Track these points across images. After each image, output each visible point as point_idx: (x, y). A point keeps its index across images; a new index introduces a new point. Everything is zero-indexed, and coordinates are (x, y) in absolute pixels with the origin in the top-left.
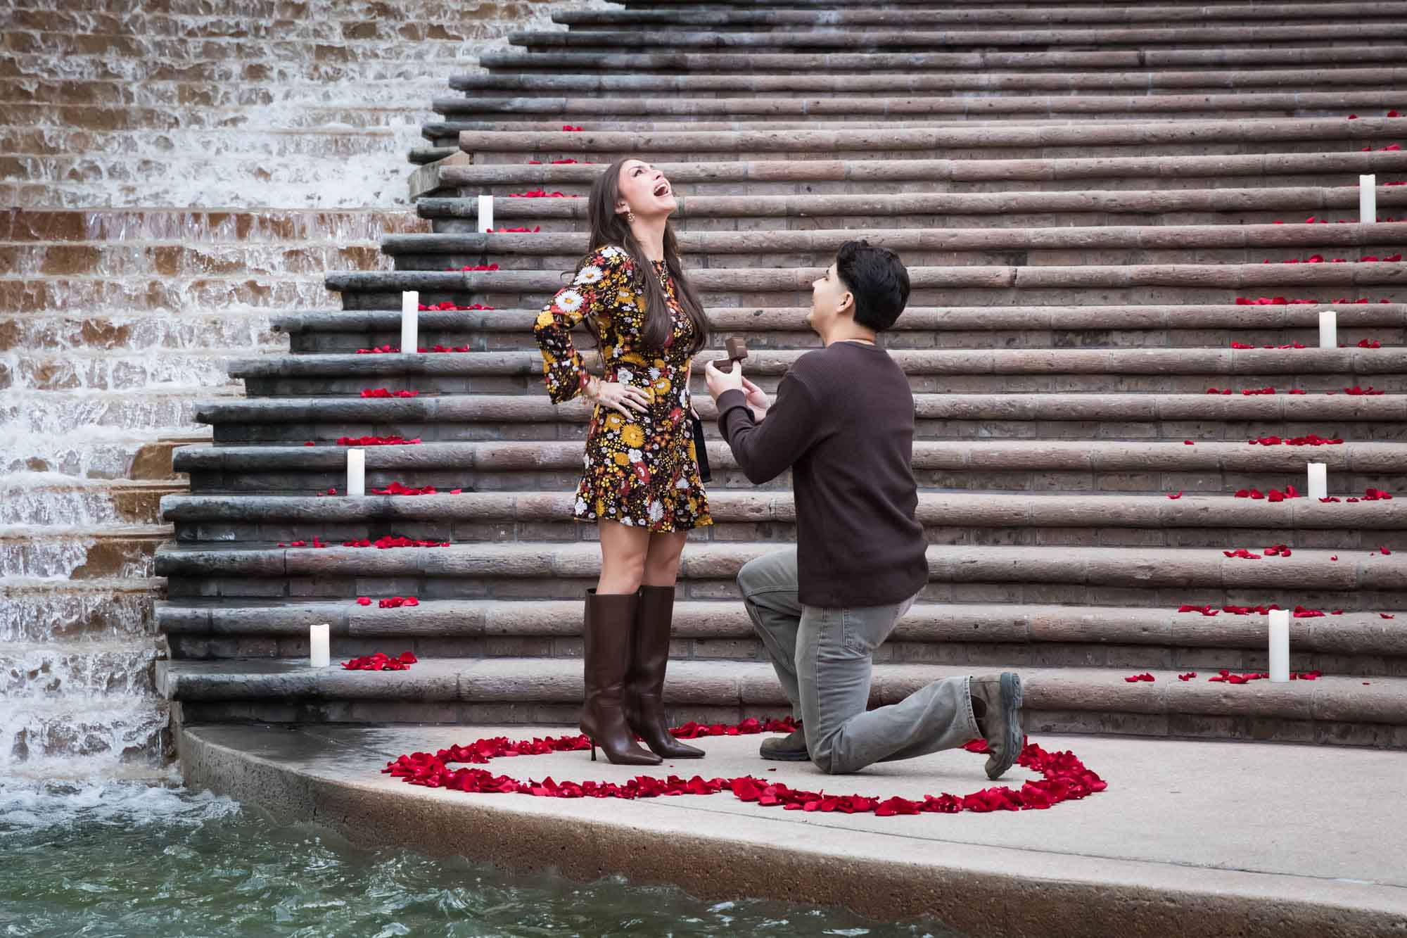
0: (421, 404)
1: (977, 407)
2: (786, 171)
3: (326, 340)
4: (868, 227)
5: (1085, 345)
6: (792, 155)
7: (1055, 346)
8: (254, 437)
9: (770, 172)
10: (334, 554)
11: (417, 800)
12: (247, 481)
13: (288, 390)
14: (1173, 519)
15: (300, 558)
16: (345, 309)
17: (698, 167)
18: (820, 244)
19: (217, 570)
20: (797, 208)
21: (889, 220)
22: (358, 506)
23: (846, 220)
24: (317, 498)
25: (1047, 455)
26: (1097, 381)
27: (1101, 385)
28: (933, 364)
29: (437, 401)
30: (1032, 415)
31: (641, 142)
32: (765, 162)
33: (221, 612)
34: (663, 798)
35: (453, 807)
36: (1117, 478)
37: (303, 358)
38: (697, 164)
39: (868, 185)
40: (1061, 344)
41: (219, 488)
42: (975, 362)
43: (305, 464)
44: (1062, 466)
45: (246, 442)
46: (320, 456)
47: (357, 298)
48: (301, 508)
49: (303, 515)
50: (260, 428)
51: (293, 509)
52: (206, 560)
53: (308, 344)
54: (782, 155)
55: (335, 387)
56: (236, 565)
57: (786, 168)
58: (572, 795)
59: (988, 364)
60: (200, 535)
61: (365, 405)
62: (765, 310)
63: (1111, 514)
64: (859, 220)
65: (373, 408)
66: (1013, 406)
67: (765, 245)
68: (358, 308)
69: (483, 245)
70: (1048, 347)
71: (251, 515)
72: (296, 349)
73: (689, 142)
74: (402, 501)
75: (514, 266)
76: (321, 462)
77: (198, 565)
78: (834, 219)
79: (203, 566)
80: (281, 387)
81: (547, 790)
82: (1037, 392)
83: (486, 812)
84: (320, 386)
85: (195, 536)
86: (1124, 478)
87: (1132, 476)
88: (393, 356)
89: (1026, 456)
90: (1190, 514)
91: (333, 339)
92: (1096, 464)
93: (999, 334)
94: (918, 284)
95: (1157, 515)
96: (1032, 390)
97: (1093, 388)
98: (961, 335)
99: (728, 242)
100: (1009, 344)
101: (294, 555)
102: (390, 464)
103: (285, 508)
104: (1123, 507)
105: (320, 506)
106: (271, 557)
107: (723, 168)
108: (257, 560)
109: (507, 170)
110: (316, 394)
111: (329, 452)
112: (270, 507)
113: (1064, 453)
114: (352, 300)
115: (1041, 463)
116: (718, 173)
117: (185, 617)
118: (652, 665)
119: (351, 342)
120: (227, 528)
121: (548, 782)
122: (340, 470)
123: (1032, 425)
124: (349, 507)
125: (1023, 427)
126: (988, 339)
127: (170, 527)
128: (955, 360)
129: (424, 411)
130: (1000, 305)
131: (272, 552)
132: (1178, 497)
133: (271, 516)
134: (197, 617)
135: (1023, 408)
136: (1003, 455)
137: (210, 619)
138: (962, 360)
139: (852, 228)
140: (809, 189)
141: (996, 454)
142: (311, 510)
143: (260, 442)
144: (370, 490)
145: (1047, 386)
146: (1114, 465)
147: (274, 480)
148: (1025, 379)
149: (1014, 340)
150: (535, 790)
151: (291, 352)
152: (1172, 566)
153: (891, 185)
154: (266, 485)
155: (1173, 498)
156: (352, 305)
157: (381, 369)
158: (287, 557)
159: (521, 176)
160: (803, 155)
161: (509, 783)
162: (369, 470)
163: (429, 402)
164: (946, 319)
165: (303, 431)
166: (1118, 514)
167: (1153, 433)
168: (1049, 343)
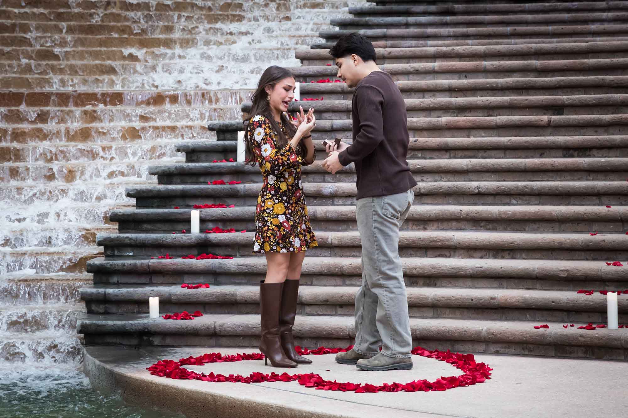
0: (237, 188)
1: (509, 188)
2: (454, 68)
3: (203, 156)
4: (490, 96)
5: (579, 156)
6: (462, 59)
7: (564, 156)
8: (156, 204)
9: (446, 68)
10: (172, 262)
11: (150, 383)
12: (145, 226)
13: (178, 181)
14: (588, 246)
15: (156, 264)
16: (218, 140)
17: (410, 66)
18: (459, 105)
19: (116, 270)
20: (454, 86)
21: (500, 92)
22: (192, 238)
23: (479, 92)
24: (172, 235)
25: (535, 213)
26: (579, 175)
27: (580, 177)
28: (495, 166)
29: (244, 186)
30: (537, 192)
31: (386, 53)
32: (443, 63)
33: (110, 291)
34: (265, 383)
35: (163, 386)
36: (571, 225)
37: (192, 165)
38: (409, 64)
39: (495, 74)
40: (567, 156)
41: (132, 230)
42: (516, 165)
43: (173, 218)
44: (543, 218)
45: (152, 207)
46: (181, 214)
47: (224, 134)
48: (164, 239)
49: (165, 243)
50: (158, 200)
51: (160, 240)
52: (111, 265)
53: (194, 158)
54: (458, 59)
55: (202, 179)
56: (125, 268)
57: (453, 66)
58: (219, 381)
59: (522, 166)
60: (116, 253)
61: (209, 188)
62: (420, 139)
63: (558, 243)
64: (485, 92)
65: (214, 190)
66: (527, 188)
67: (431, 106)
68: (224, 139)
69: (292, 107)
70: (561, 157)
71: (139, 243)
72: (189, 160)
73: (410, 53)
74: (214, 236)
76: (181, 217)
77: (106, 267)
78: (473, 92)
79: (109, 268)
80: (175, 179)
81: (209, 378)
82: (548, 180)
83: (175, 388)
84: (194, 179)
85: (114, 254)
86: (574, 225)
87: (578, 224)
88: (234, 164)
89: (525, 213)
90: (597, 243)
91: (206, 156)
92: (559, 218)
93: (537, 151)
94: (502, 125)
95: (580, 244)
96: (545, 179)
97: (576, 178)
98: (517, 152)
99: (413, 104)
100: (541, 156)
101: (153, 263)
102: (215, 218)
103: (156, 240)
104: (563, 240)
105: (173, 239)
106: (142, 264)
107: (422, 66)
108: (135, 265)
109: (314, 69)
110: (192, 183)
111: (185, 212)
112: (149, 239)
113: (544, 212)
114: (222, 136)
115: (532, 217)
116: (419, 69)
117: (93, 293)
118: (288, 318)
119: (215, 156)
120: (129, 249)
121: (212, 374)
122: (187, 221)
123: (538, 197)
124: (187, 239)
125: (533, 199)
126: (529, 153)
127: (102, 249)
128: (506, 164)
129: (238, 191)
130: (544, 136)
131: (143, 261)
132: (595, 235)
133: (149, 243)
134: (99, 293)
135: (532, 189)
136: (514, 213)
137: (105, 294)
138: (510, 164)
139: (482, 96)
140: (466, 77)
141: (510, 213)
142: (169, 240)
143: (159, 207)
144: (201, 231)
145: (552, 177)
146: (569, 218)
147: (159, 225)
148: (542, 174)
149: (544, 154)
150: (203, 378)
151: (186, 162)
152: (577, 270)
153: (507, 74)
154: (155, 228)
155: (592, 235)
156: (222, 138)
157: (223, 170)
158: (150, 264)
159: (321, 71)
160: (468, 59)
161: (193, 375)
162: (203, 221)
163: (240, 187)
164: (509, 143)
165: (179, 201)
166: (561, 243)
167: (597, 201)
168: (561, 154)
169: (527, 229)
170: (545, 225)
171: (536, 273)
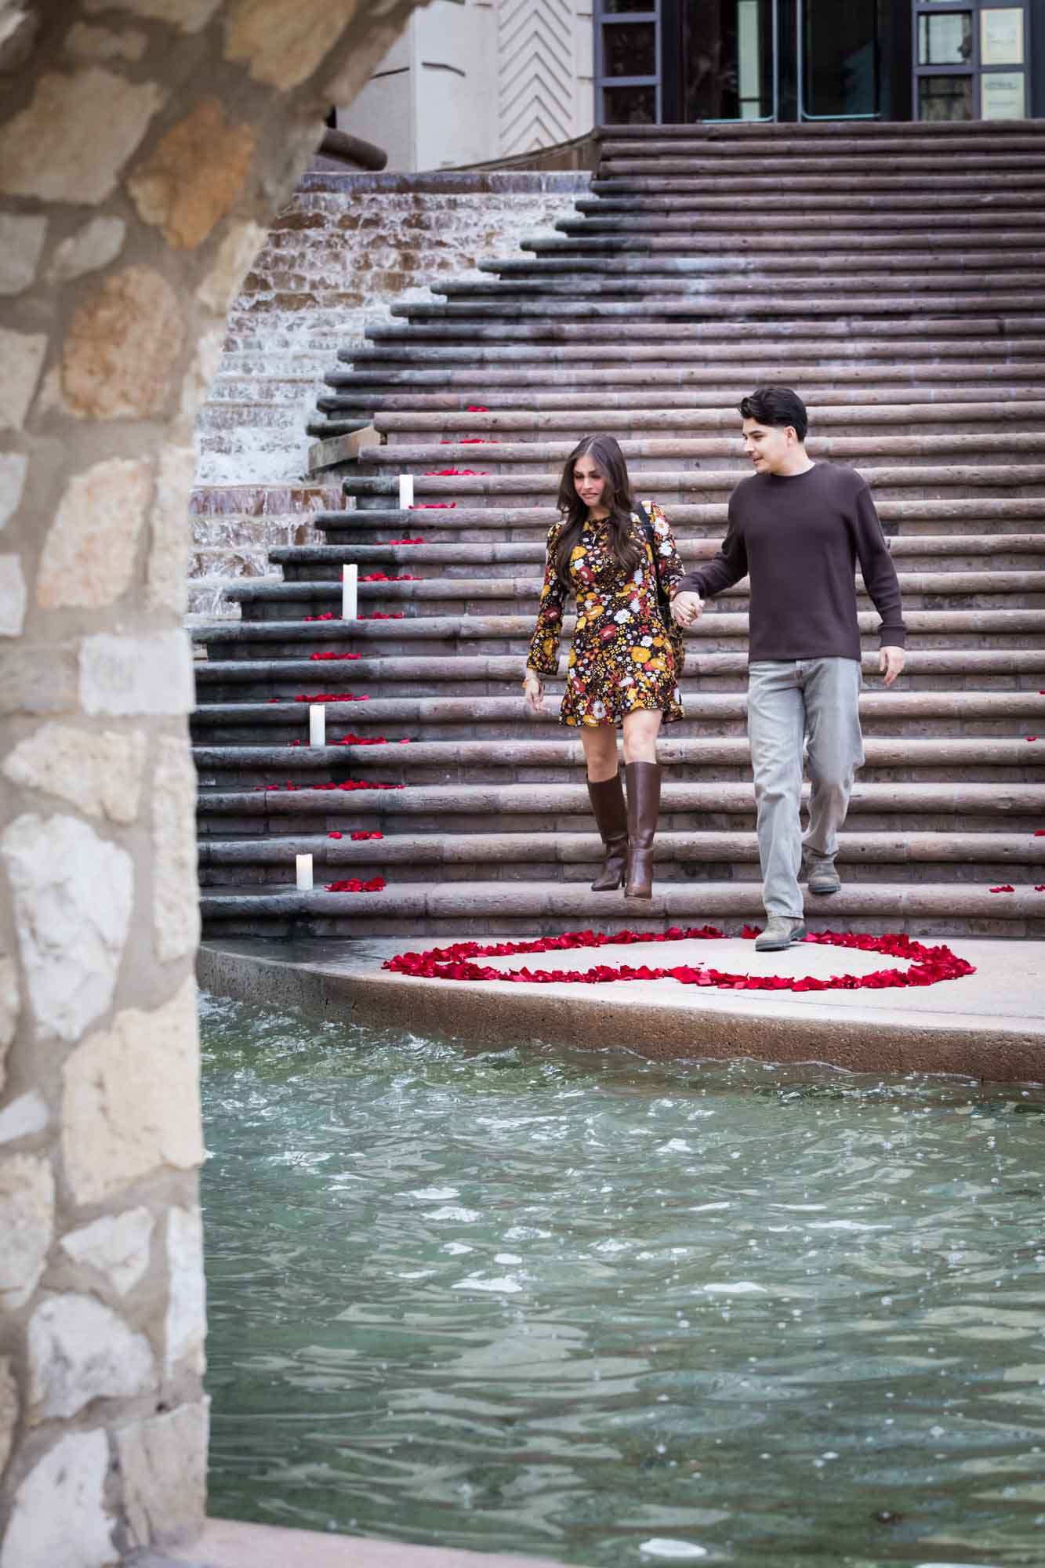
0: (367, 666)
3: (273, 609)
5: (954, 608)
6: (680, 433)
9: (660, 449)
10: (306, 795)
12: (220, 734)
13: (245, 654)
15: (278, 800)
16: (286, 580)
20: (687, 483)
24: (286, 749)
26: (962, 640)
27: (966, 643)
29: (381, 663)
31: (541, 421)
36: (980, 724)
37: (256, 625)
40: (931, 606)
43: (271, 719)
44: (933, 713)
46: (283, 711)
47: (297, 571)
48: (273, 757)
49: (275, 762)
51: (267, 758)
53: (258, 612)
54: (671, 433)
55: (287, 651)
56: (224, 806)
57: (676, 446)
58: (545, 981)
61: (318, 666)
63: (976, 754)
65: (325, 671)
68: (297, 579)
69: (405, 520)
71: (229, 763)
72: (247, 616)
73: (585, 421)
74: (360, 751)
75: (433, 540)
76: (284, 717)
78: (722, 493)
80: (238, 651)
84: (272, 651)
86: (987, 723)
87: (994, 721)
88: (337, 623)
89: (901, 705)
91: (282, 608)
95: (1016, 754)
97: (959, 646)
101: (273, 797)
102: (345, 718)
103: (258, 757)
104: (986, 748)
105: (288, 755)
106: (252, 799)
108: (243, 802)
109: (420, 450)
111: (292, 709)
112: (244, 757)
114: (293, 573)
119: (296, 610)
120: (209, 775)
121: (525, 972)
122: (303, 723)
129: (370, 672)
131: (253, 795)
133: (247, 765)
140: (697, 466)
142: (281, 759)
144: (331, 741)
147: (244, 733)
151: (244, 620)
154: (238, 738)
156: (293, 577)
157: (327, 635)
158: (267, 799)
160: (690, 433)
161: (493, 973)
162: (329, 724)
163: (374, 663)
165: (264, 690)
166: (982, 755)
167: (1012, 684)
168: (920, 605)
169: (903, 731)
170: (934, 724)
171: (954, 804)
